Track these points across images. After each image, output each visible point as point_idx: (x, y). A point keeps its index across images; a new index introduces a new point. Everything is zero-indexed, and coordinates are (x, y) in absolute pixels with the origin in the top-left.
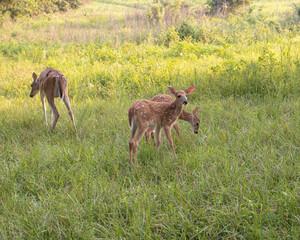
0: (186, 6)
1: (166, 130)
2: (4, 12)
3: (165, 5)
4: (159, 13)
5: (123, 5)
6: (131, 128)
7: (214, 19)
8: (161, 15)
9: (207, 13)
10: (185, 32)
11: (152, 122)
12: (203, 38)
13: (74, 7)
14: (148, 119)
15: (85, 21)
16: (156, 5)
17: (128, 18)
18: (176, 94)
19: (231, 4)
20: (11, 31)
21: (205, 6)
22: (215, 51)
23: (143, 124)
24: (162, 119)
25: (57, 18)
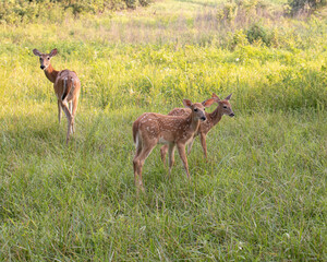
0: (263, 7)
1: (179, 148)
2: (66, 8)
3: (240, 4)
4: (231, 13)
5: (199, 3)
6: (136, 145)
7: (293, 21)
8: (233, 15)
9: (285, 15)
10: (254, 35)
11: (161, 139)
12: (275, 42)
13: (143, 4)
14: (156, 135)
15: (152, 20)
16: (229, 4)
17: (199, 19)
18: (192, 107)
19: (315, 5)
20: (70, 29)
21: (285, 7)
22: (283, 57)
23: (150, 141)
24: (175, 136)
25: (123, 16)
